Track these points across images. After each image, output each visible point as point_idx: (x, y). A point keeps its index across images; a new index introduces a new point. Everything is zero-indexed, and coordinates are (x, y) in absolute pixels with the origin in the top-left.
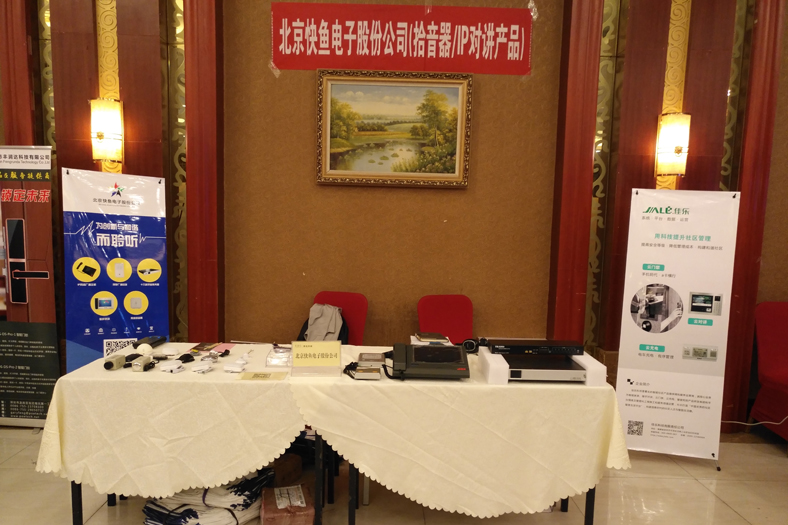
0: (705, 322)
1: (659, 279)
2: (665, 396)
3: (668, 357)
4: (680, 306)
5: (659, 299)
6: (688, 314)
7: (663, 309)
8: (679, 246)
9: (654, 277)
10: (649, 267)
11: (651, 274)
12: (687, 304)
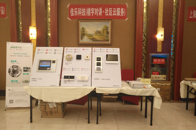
0: (27, 74)
1: (15, 64)
2: (18, 93)
3: (19, 83)
4: (21, 70)
5: (16, 69)
6: (23, 72)
7: (17, 71)
8: (20, 56)
9: (14, 64)
10: (12, 61)
11: (13, 63)
12: (22, 70)
